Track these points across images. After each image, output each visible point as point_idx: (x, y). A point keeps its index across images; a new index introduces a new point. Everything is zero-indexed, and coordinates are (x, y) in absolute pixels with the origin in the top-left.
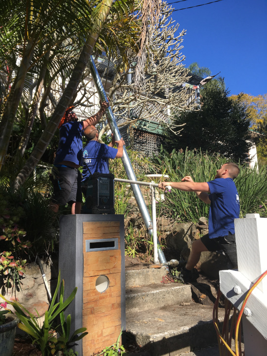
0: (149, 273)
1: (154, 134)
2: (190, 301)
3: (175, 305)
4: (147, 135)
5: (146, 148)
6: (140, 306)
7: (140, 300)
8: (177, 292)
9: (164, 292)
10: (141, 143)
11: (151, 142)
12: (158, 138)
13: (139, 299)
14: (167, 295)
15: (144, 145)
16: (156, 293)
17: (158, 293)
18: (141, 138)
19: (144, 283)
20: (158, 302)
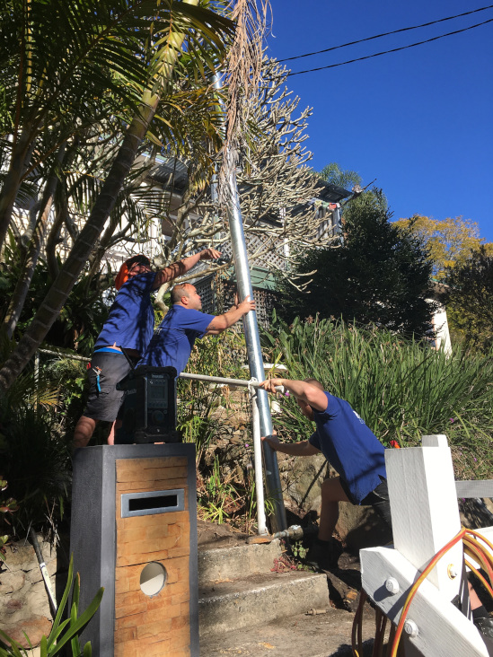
0: (248, 554)
1: (260, 289)
6: (229, 618)
7: (231, 608)
8: (301, 589)
9: (276, 589)
12: (268, 297)
13: (228, 606)
14: (282, 596)
16: (260, 593)
17: (265, 593)
20: (264, 610)
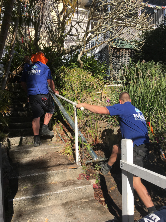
0: (67, 173)
1: (128, 49)
2: (92, 196)
3: (77, 200)
4: (123, 51)
5: (122, 60)
7: (45, 199)
10: (118, 57)
11: (126, 55)
12: (131, 52)
13: (43, 198)
14: (70, 194)
15: (120, 58)
16: (59, 193)
17: (62, 193)
18: (118, 53)
19: (62, 180)
20: (61, 199)
